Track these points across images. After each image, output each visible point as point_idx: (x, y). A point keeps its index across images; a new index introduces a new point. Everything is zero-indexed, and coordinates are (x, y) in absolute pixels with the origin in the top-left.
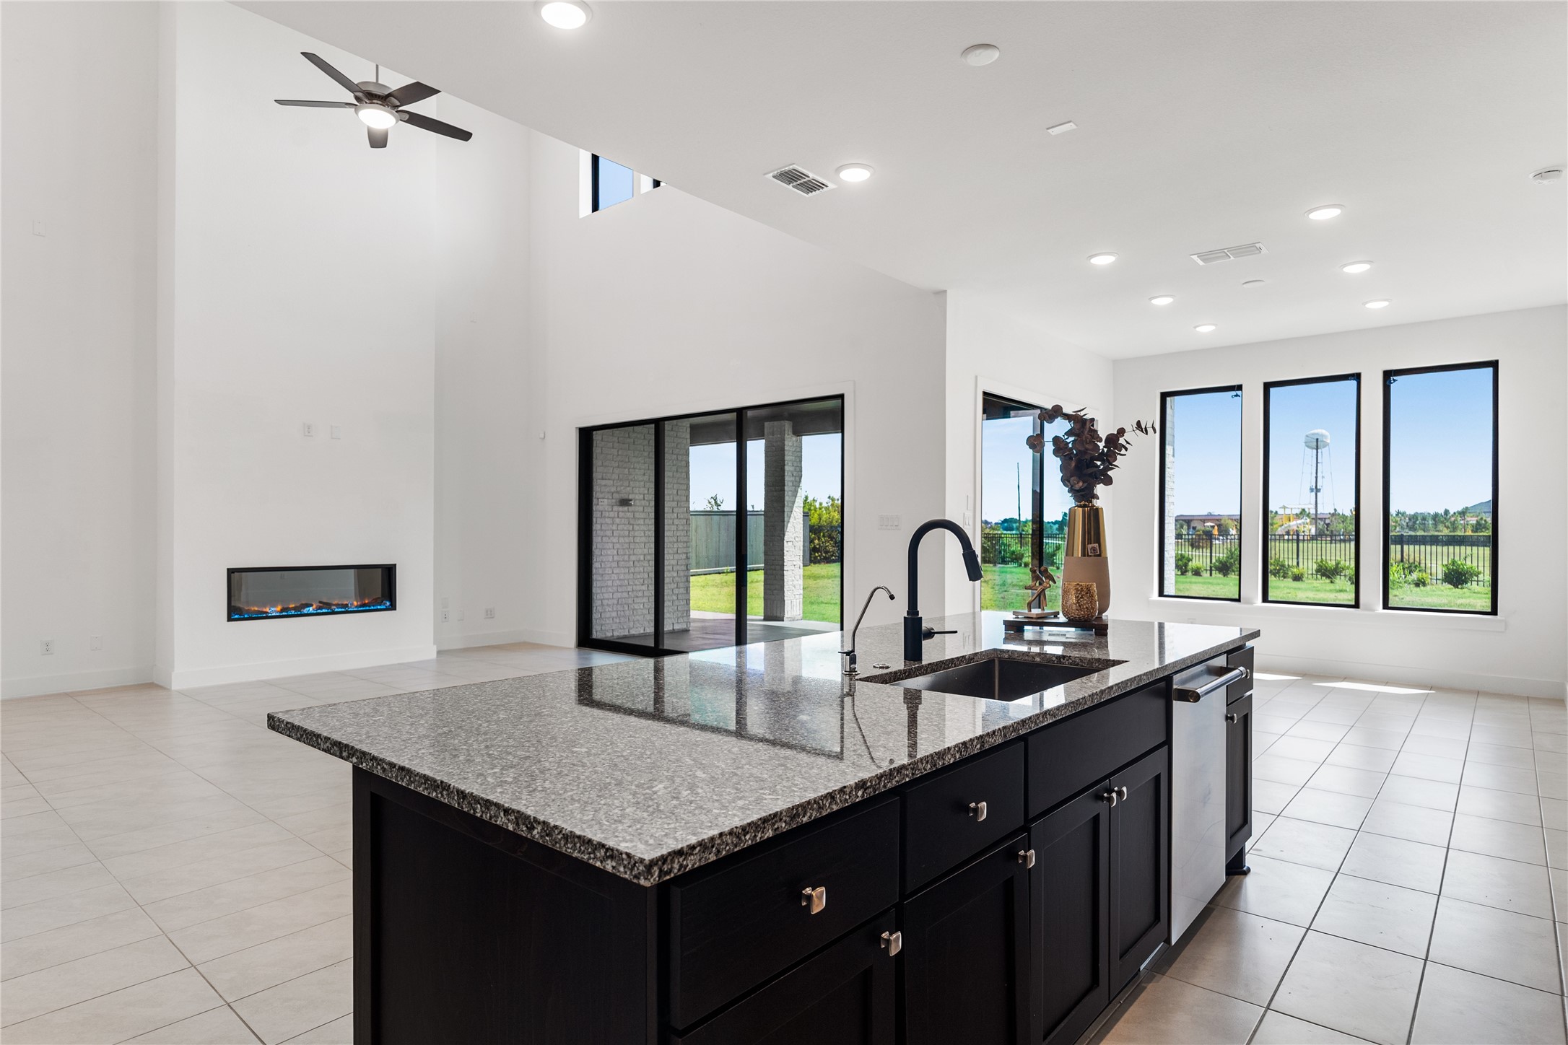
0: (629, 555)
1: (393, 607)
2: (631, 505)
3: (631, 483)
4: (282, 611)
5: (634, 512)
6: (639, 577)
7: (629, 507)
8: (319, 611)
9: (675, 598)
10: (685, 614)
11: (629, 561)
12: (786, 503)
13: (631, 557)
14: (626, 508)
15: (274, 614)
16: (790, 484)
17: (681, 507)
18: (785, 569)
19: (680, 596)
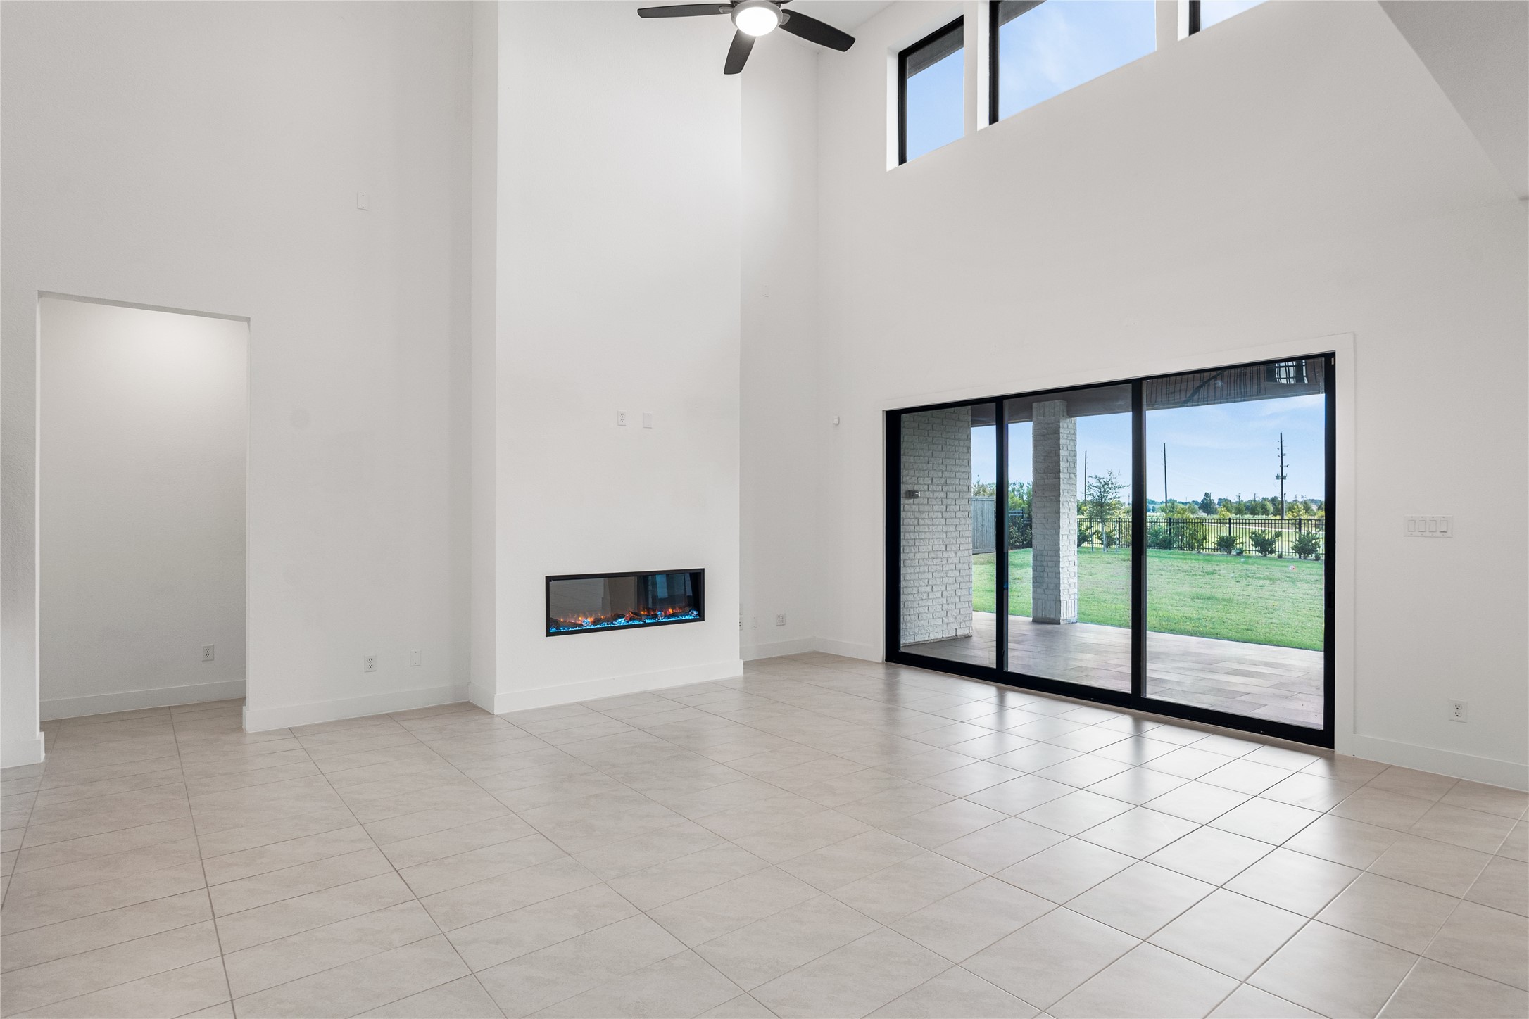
0: (915, 553)
1: (701, 617)
2: (917, 496)
3: (916, 472)
4: (595, 623)
5: (919, 505)
6: (923, 577)
7: (915, 500)
8: (631, 623)
9: (958, 600)
10: (967, 618)
11: (914, 559)
12: (1061, 491)
13: (916, 555)
14: (911, 501)
15: (588, 627)
16: (1065, 470)
17: (963, 498)
18: (1061, 566)
19: (962, 598)
